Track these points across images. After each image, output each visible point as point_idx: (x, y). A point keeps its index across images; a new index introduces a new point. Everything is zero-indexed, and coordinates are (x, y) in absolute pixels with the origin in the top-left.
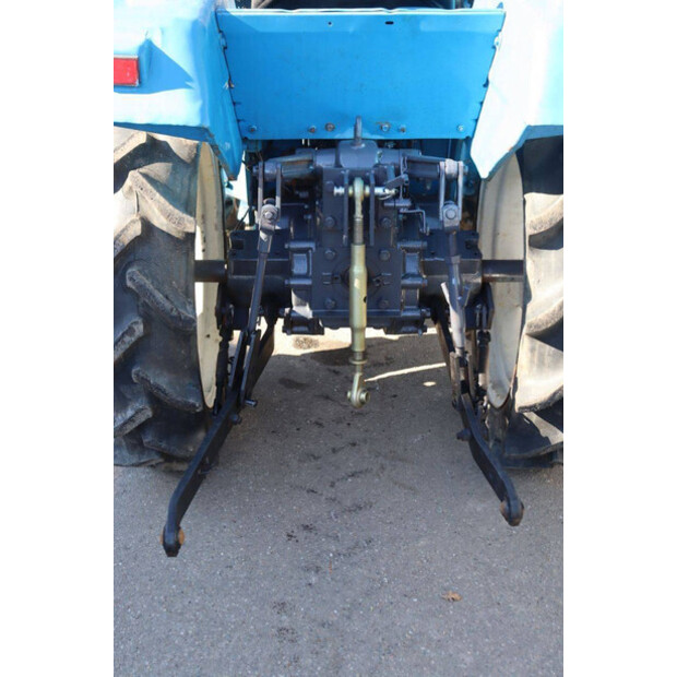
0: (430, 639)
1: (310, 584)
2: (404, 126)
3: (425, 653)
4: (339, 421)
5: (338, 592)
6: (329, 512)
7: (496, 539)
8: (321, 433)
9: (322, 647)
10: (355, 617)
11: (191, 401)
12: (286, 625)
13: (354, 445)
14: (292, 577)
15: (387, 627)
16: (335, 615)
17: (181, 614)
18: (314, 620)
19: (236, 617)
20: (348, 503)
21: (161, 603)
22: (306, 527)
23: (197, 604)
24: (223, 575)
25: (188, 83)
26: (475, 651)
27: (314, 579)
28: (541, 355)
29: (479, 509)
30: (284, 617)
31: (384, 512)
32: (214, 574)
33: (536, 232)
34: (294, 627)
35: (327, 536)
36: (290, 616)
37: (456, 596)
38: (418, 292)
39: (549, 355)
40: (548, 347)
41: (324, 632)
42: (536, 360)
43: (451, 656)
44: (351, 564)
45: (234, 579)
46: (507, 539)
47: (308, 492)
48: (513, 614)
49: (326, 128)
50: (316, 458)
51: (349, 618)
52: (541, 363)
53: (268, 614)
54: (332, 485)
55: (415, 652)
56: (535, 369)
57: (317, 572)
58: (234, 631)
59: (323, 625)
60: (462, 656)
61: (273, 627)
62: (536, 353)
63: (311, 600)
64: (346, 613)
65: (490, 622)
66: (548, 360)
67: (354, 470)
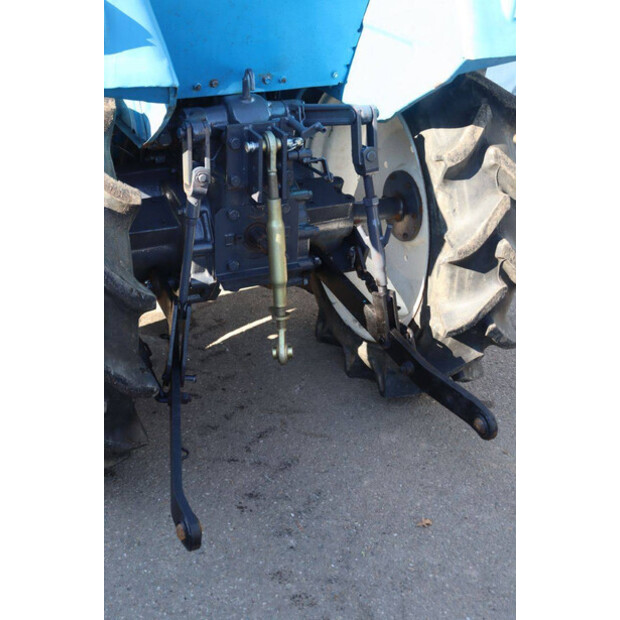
0: (432, 566)
1: (292, 547)
2: (284, 77)
3: (435, 579)
4: (213, 388)
5: (322, 547)
6: (263, 476)
7: (427, 463)
8: (203, 404)
9: (343, 602)
10: (353, 565)
11: (149, 386)
12: (294, 591)
13: (242, 407)
14: (269, 546)
15: (388, 566)
16: (334, 569)
17: (184, 612)
18: (318, 580)
19: (241, 599)
20: (274, 463)
21: (157, 608)
22: (251, 496)
23: (194, 598)
24: (201, 562)
25: (149, 40)
26: (474, 565)
27: (292, 541)
28: (461, 280)
29: (394, 440)
30: (289, 585)
31: (313, 462)
32: (191, 564)
33: (454, 164)
34: (304, 591)
35: (277, 499)
36: (293, 582)
37: (428, 521)
38: (309, 241)
39: (469, 278)
40: (468, 271)
41: (335, 588)
42: (455, 285)
43: (457, 575)
44: (317, 518)
45: (214, 563)
46: (435, 461)
47: (229, 461)
48: (483, 523)
49: (211, 85)
50: (215, 428)
51: (348, 567)
52: (461, 288)
53: (271, 586)
54: (248, 450)
55: (426, 581)
56: (455, 293)
57: (290, 533)
58: (249, 612)
59: (330, 581)
60: (466, 572)
61: (284, 597)
62: (456, 279)
63: (303, 562)
64: (342, 564)
65: (469, 535)
66: (467, 283)
67: (258, 431)
